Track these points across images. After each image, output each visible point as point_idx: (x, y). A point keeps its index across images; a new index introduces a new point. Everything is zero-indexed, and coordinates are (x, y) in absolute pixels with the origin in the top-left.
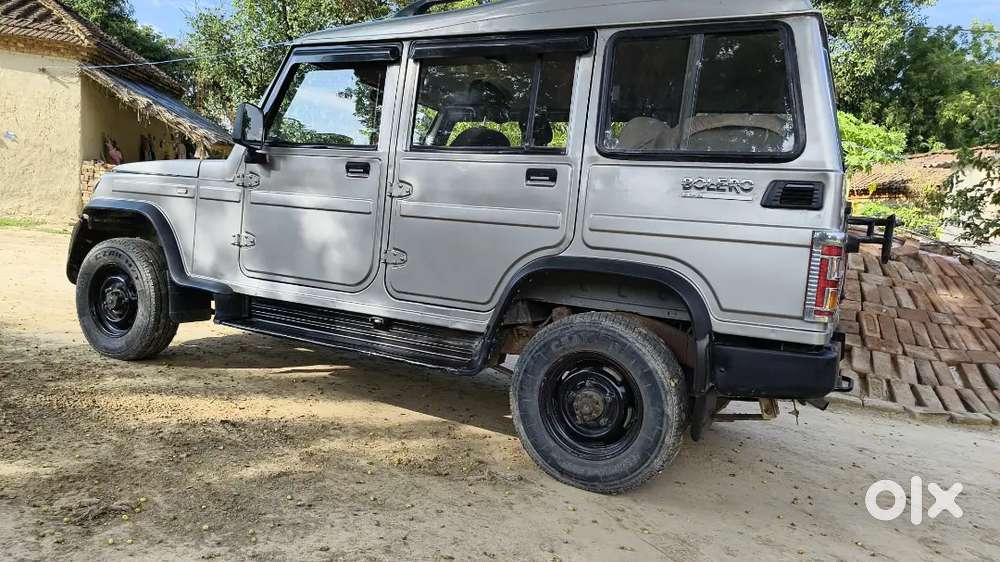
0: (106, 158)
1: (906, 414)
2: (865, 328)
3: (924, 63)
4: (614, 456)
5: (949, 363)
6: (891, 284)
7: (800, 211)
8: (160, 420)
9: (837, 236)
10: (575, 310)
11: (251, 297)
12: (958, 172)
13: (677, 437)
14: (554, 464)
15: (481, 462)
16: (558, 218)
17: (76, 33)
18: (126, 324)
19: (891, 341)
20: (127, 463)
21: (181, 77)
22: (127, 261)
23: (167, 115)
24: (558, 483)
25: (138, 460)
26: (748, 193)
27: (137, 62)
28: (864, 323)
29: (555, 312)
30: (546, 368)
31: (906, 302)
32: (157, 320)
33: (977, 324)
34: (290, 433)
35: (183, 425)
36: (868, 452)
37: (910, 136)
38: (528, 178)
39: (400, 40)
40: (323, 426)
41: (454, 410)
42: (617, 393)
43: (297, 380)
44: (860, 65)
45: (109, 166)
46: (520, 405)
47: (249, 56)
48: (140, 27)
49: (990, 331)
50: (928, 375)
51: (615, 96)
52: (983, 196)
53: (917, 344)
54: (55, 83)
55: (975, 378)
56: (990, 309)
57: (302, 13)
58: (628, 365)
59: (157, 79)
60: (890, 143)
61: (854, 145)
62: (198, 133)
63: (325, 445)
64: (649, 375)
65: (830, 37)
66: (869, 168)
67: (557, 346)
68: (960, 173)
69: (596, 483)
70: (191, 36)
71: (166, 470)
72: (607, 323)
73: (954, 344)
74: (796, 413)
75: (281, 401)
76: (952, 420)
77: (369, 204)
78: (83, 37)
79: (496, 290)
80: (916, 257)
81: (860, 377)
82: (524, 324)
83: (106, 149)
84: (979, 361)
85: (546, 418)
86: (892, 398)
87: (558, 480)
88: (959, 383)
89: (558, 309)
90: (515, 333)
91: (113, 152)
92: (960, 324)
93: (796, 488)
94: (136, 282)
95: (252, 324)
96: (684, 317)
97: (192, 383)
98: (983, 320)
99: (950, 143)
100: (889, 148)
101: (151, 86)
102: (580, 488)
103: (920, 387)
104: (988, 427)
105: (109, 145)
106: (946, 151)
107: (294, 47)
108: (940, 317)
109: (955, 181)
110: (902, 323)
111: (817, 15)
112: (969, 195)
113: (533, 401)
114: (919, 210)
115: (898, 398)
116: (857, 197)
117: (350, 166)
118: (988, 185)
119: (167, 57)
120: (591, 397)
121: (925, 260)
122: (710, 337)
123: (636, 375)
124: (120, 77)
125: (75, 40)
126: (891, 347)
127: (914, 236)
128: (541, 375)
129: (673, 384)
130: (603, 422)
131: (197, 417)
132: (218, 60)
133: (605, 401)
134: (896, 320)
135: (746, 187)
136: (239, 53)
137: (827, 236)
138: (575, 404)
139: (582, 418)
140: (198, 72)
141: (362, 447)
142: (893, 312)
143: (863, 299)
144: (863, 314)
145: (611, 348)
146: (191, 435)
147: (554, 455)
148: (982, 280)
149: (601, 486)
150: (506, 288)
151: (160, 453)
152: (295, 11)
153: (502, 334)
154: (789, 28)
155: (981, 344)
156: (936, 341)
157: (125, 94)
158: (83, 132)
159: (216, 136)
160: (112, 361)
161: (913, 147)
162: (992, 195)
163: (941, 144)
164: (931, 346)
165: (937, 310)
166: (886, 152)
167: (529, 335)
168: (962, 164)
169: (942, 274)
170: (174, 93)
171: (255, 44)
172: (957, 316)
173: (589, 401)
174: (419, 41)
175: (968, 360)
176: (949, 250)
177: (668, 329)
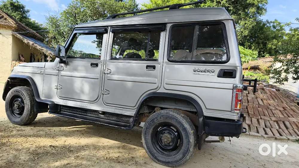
0: (20, 60)
1: (263, 137)
2: (249, 111)
3: (262, 32)
4: (174, 155)
5: (274, 121)
6: (256, 97)
7: (229, 78)
8: (30, 146)
9: (240, 86)
10: (162, 108)
11: (60, 105)
12: (274, 63)
13: (194, 149)
14: (156, 158)
15: (133, 157)
16: (156, 80)
17: (11, 23)
18: (21, 114)
19: (256, 115)
20: (17, 161)
21: (44, 35)
22: (22, 94)
23: (39, 47)
24: (157, 164)
25: (21, 160)
26: (214, 73)
27: (30, 31)
28: (249, 109)
29: (156, 109)
30: (153, 127)
31: (261, 103)
32: (31, 112)
33: (282, 109)
34: (72, 149)
35: (37, 147)
36: (252, 150)
37: (259, 52)
38: (147, 68)
39: (108, 26)
40: (83, 146)
41: (125, 139)
42: (175, 135)
43: (75, 131)
44: (244, 32)
45: (20, 62)
46: (145, 139)
47: (65, 29)
48: (32, 21)
49: (286, 111)
50: (268, 125)
51: (173, 43)
52: (281, 71)
53: (265, 116)
54: (4, 37)
55: (282, 126)
56: (286, 105)
57: (81, 17)
58: (178, 126)
59: (36, 36)
60: (253, 54)
61: (243, 55)
62: (48, 52)
63: (83, 153)
64: (185, 129)
65: (235, 24)
66: (248, 62)
67: (156, 120)
68: (274, 64)
69: (169, 164)
70: (47, 23)
71: (30, 163)
72: (171, 113)
73: (275, 115)
74: (230, 141)
75: (69, 138)
76: (276, 139)
77: (98, 76)
78: (13, 24)
79: (137, 103)
80: (263, 89)
81: (248, 126)
82: (146, 113)
83: (19, 57)
84: (282, 120)
85: (153, 143)
86: (258, 132)
87: (157, 163)
88: (277, 127)
89: (157, 108)
90: (143, 115)
91: (22, 58)
92: (277, 109)
93: (230, 163)
94: (24, 100)
95: (61, 114)
96: (195, 110)
97: (41, 133)
98: (283, 108)
99: (271, 54)
100: (253, 56)
101: (34, 38)
102: (164, 165)
103: (266, 129)
104: (287, 141)
105: (21, 56)
106: (270, 57)
107: (75, 28)
108: (271, 107)
109: (273, 66)
110: (260, 109)
111: (232, 20)
112: (277, 70)
113: (149, 137)
114: (263, 74)
115: (260, 133)
116: (245, 70)
117: (92, 64)
118: (283, 67)
119: (40, 29)
120: (167, 136)
121: (266, 90)
122: (203, 118)
123: (181, 129)
124: (24, 35)
125: (10, 25)
126: (257, 116)
127: (262, 83)
128: (152, 129)
129: (192, 132)
130: (171, 144)
131: (42, 144)
132: (55, 30)
133: (171, 138)
134: (258, 108)
135: (213, 71)
136: (62, 28)
137: (237, 86)
138: (162, 138)
139: (164, 143)
140: (49, 34)
141: (95, 153)
142: (257, 106)
143: (248, 102)
144: (248, 107)
145: (173, 121)
146: (39, 151)
147: (156, 155)
148: (282, 96)
149: (170, 165)
150: (140, 102)
151: (28, 157)
152: (79, 16)
153: (139, 116)
154: (224, 23)
155: (283, 115)
156: (270, 114)
157: (26, 41)
158: (12, 52)
159: (54, 53)
160: (16, 126)
161: (260, 56)
162: (284, 70)
163: (268, 55)
164: (269, 116)
165: (270, 105)
166: (253, 57)
167: (148, 116)
168: (275, 61)
169: (270, 94)
170: (41, 40)
171: (67, 26)
172: (276, 107)
173: (166, 138)
174: (113, 27)
175: (280, 120)
176: (272, 86)
177: (190, 114)
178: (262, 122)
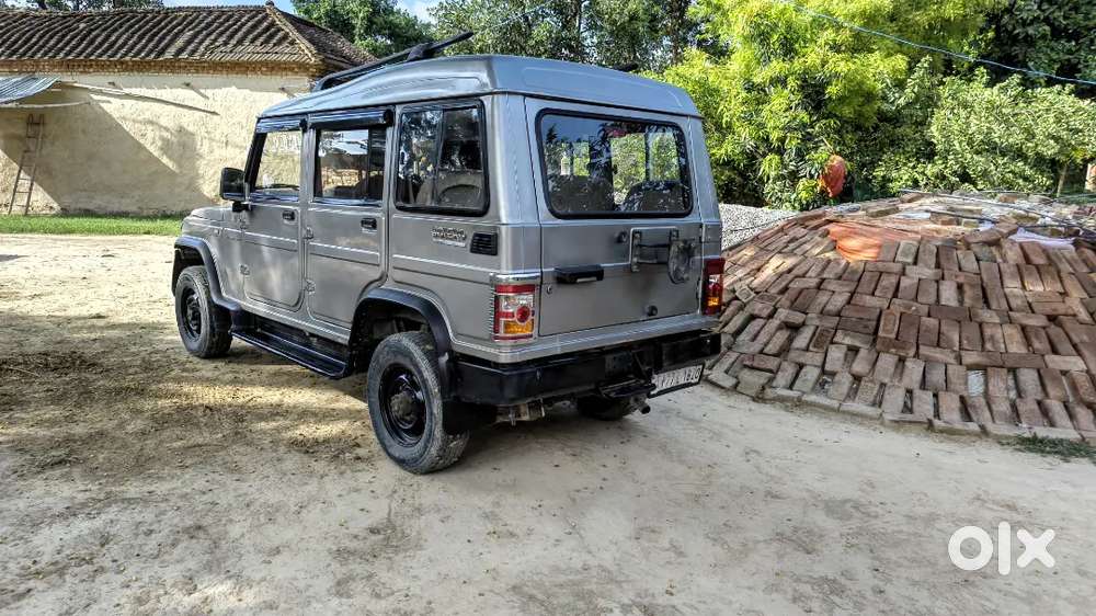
2: (882, 328)
5: (970, 367)
6: (939, 278)
7: (488, 257)
16: (379, 258)
17: (306, 52)
19: (904, 342)
26: (464, 241)
28: (883, 323)
30: (380, 375)
31: (949, 298)
33: (1039, 322)
38: (363, 226)
39: (306, 113)
49: (1054, 330)
50: (935, 380)
53: (937, 346)
55: (998, 384)
56: (1076, 304)
64: (424, 383)
67: (382, 358)
72: (406, 341)
73: (989, 346)
77: (296, 244)
78: (310, 55)
80: (997, 243)
81: (853, 380)
84: (1013, 365)
85: (385, 414)
86: (879, 403)
88: (979, 389)
92: (1011, 323)
94: (199, 300)
98: (1052, 318)
108: (986, 315)
110: (930, 322)
113: (376, 400)
115: (885, 403)
117: (285, 214)
121: (1006, 247)
122: (450, 355)
125: (304, 59)
126: (903, 348)
130: (409, 418)
134: (924, 318)
135: (462, 236)
138: (391, 403)
142: (925, 310)
143: (895, 295)
144: (886, 313)
154: (484, 105)
155: (1030, 345)
156: (966, 342)
164: (956, 348)
165: (986, 305)
173: (397, 401)
175: (1000, 363)
178: (914, 369)
